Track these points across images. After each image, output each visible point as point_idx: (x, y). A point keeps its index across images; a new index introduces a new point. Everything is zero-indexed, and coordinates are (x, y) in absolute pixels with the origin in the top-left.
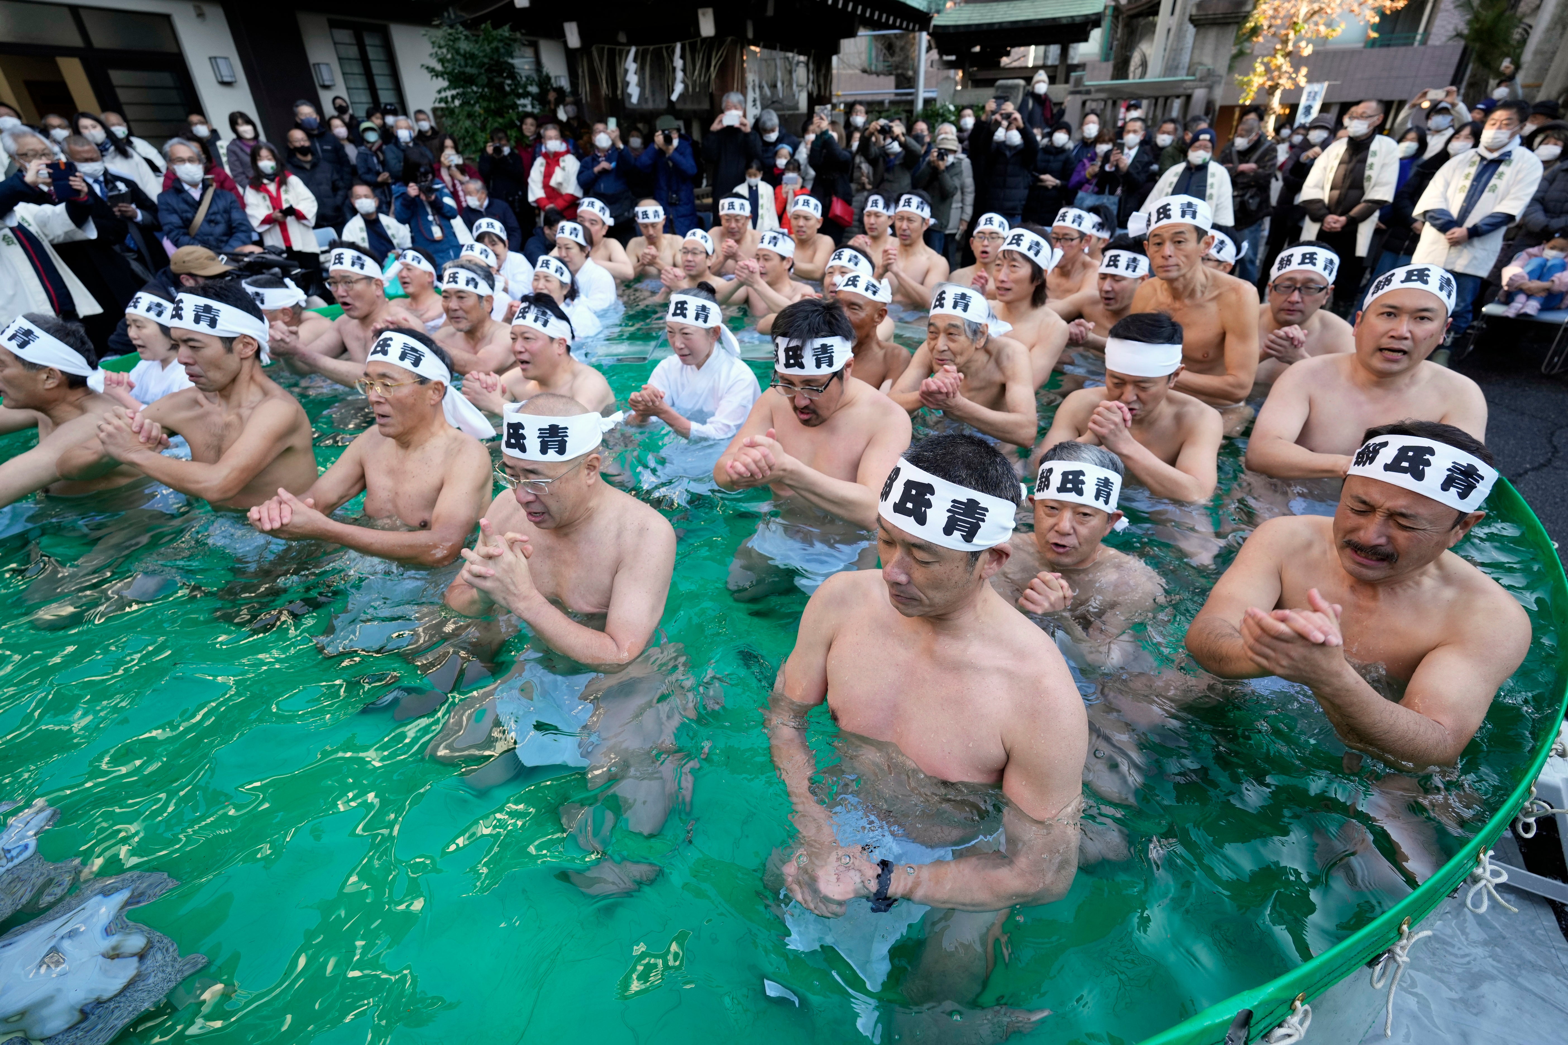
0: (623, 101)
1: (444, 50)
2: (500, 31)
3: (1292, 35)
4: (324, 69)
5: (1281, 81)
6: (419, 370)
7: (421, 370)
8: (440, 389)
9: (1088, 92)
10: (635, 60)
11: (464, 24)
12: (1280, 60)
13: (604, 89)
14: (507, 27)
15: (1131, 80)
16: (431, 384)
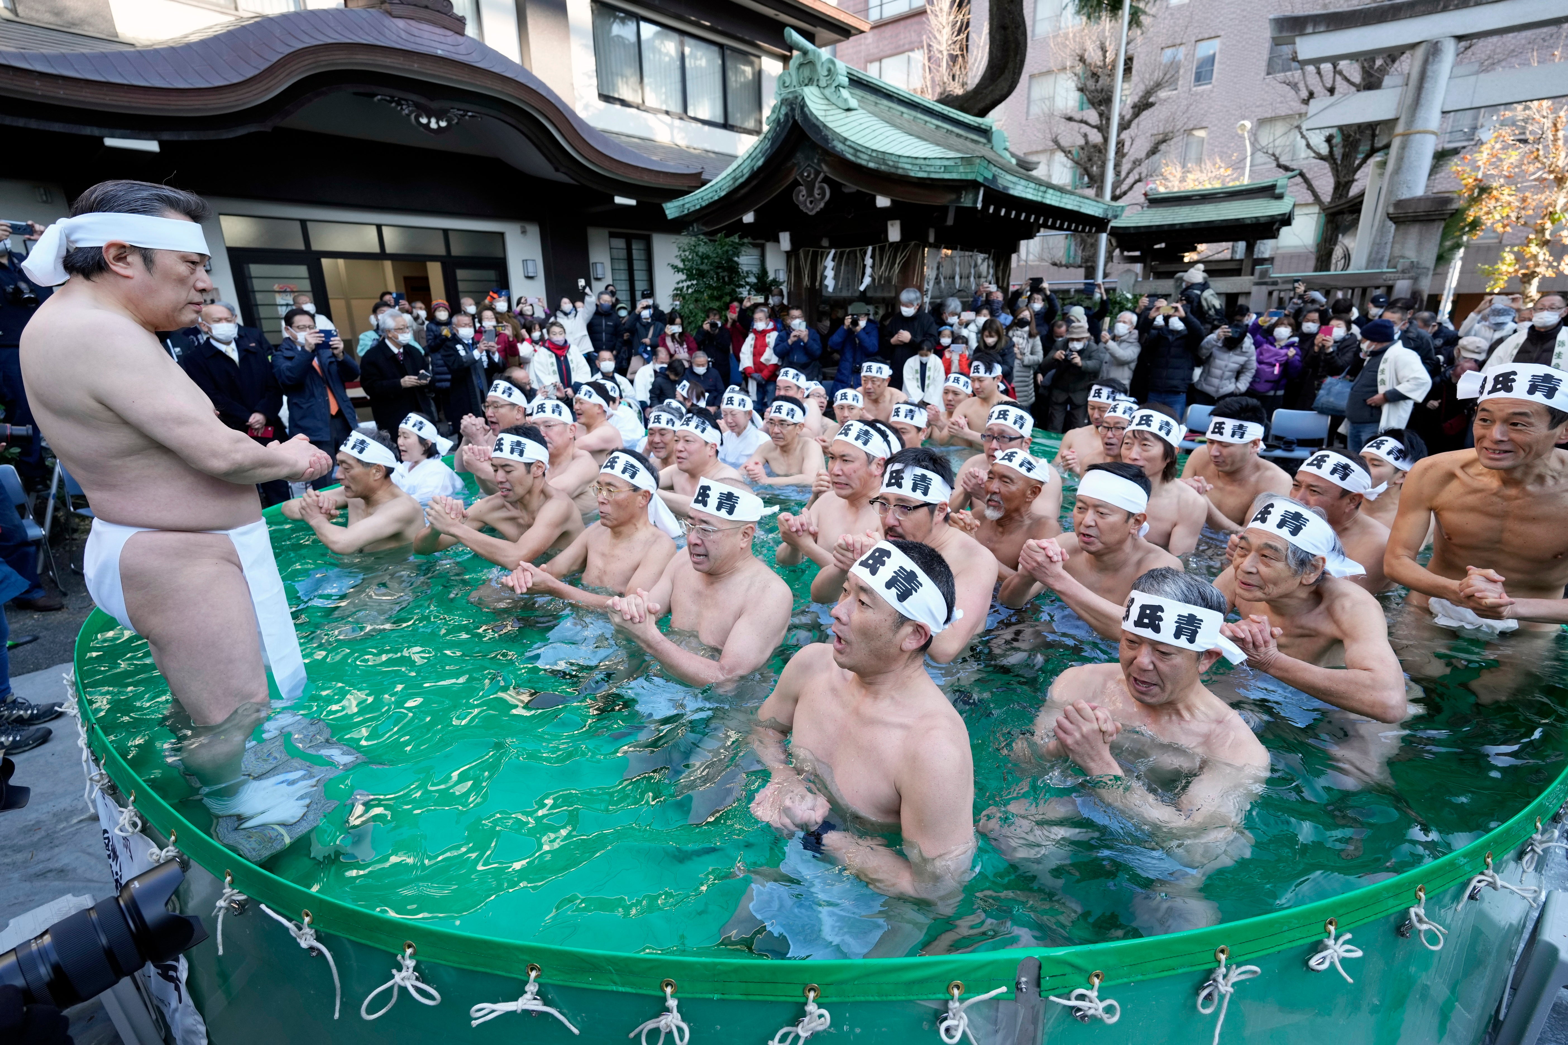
0: (820, 290)
1: (687, 253)
2: (732, 239)
3: (1548, 225)
4: (599, 266)
5: (1538, 270)
6: (635, 482)
7: (636, 481)
8: (648, 496)
9: (1275, 283)
10: (833, 260)
11: (705, 234)
12: (1534, 249)
13: (806, 281)
14: (736, 236)
15: (1332, 272)
16: (641, 492)
